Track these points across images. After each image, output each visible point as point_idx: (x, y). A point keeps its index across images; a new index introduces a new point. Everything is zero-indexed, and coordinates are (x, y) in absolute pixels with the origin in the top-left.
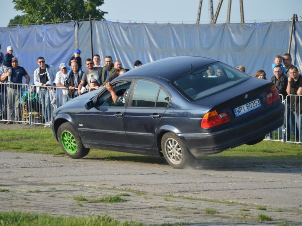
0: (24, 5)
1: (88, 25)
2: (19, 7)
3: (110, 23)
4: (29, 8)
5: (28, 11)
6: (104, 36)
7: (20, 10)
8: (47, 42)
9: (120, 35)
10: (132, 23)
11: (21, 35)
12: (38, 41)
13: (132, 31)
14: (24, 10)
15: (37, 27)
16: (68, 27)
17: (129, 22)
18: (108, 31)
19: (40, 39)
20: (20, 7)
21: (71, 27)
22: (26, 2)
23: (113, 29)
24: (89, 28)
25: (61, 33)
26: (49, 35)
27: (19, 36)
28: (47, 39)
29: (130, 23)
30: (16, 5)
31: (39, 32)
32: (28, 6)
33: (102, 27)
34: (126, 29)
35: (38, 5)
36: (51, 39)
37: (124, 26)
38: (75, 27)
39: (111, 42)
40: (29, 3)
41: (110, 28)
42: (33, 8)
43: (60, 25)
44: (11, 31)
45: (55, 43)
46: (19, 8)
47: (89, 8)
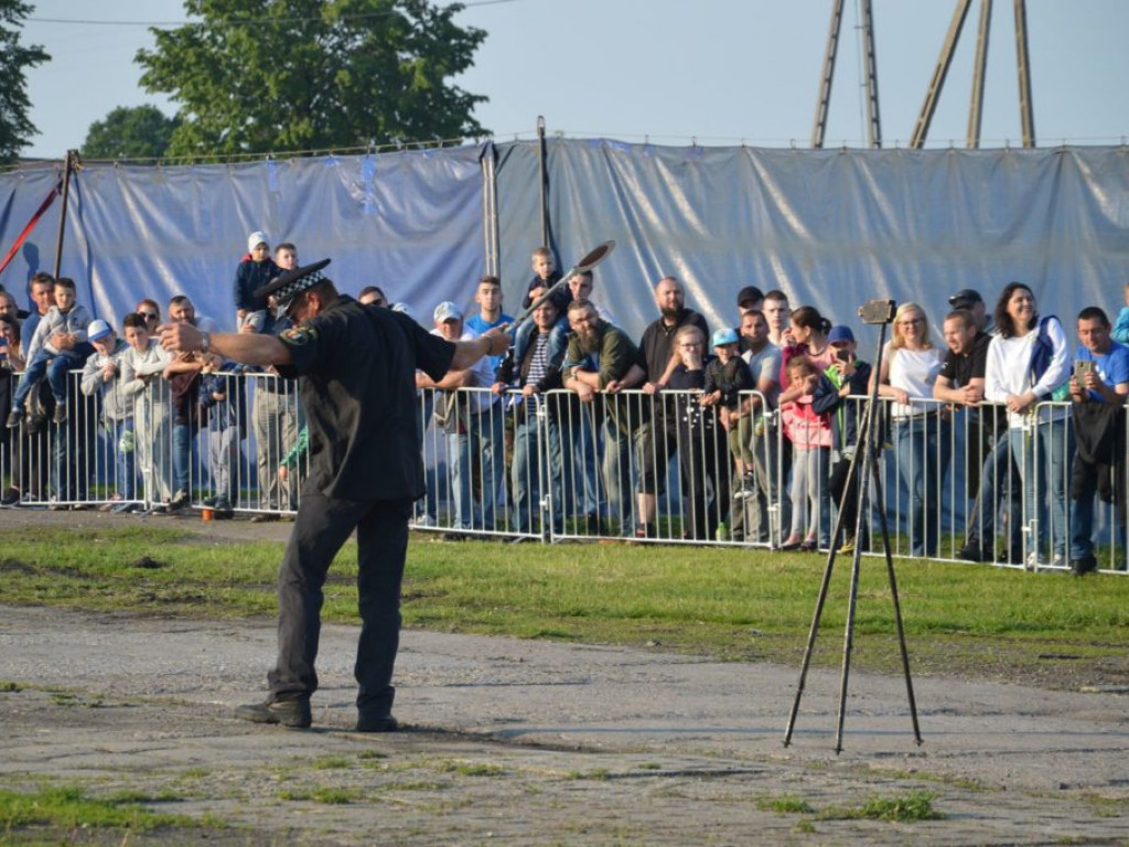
0: (175, 72)
1: (532, 154)
2: (157, 79)
3: (619, 149)
4: (195, 86)
5: (191, 95)
6: (595, 193)
7: (160, 89)
8: (380, 219)
9: (658, 190)
10: (702, 148)
11: (278, 193)
12: (345, 214)
13: (702, 175)
14: (176, 91)
15: (337, 163)
16: (455, 162)
17: (691, 144)
18: (610, 177)
19: (352, 209)
20: (161, 79)
21: (469, 164)
22: (188, 60)
23: (631, 168)
24: (538, 165)
25: (430, 183)
26: (387, 192)
27: (271, 197)
28: (381, 208)
29: (694, 146)
30: (148, 73)
31: (345, 183)
32: (193, 76)
33: (586, 163)
34: (679, 170)
35: (229, 72)
36: (397, 208)
37: (669, 156)
38: (484, 164)
39: (624, 217)
40: (197, 63)
41: (620, 166)
42: (210, 82)
43: (425, 156)
44: (239, 177)
45: (413, 223)
46: (159, 83)
47: (420, 80)
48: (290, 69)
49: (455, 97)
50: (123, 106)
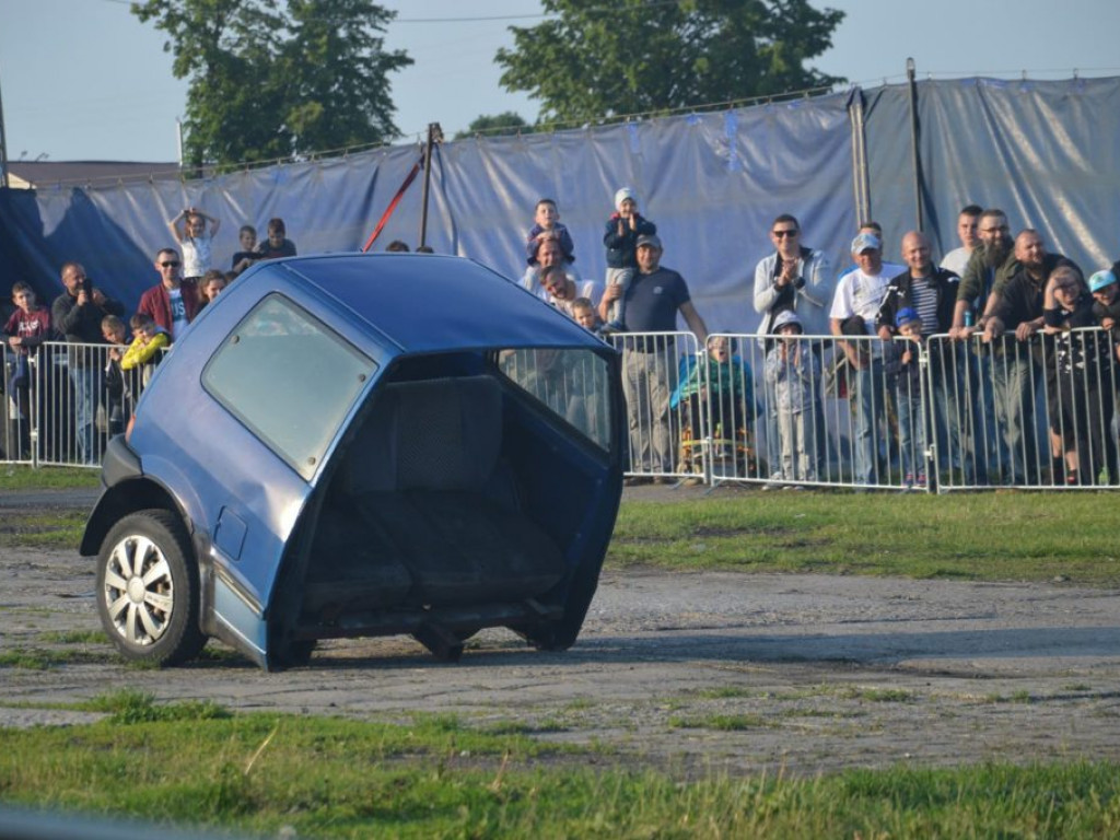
0: (535, 69)
1: (902, 99)
2: (518, 78)
3: (994, 87)
4: (555, 82)
5: (551, 92)
6: (970, 134)
7: (520, 87)
8: (745, 175)
9: (1037, 128)
10: (1084, 80)
11: (641, 154)
12: (710, 171)
13: (1085, 109)
14: (536, 89)
15: (700, 121)
16: (822, 112)
17: (1072, 77)
18: (986, 118)
19: (717, 167)
20: (522, 77)
21: (835, 112)
22: (547, 57)
23: (1008, 106)
24: (908, 109)
25: (796, 135)
26: (751, 147)
27: (634, 158)
28: (746, 163)
29: (1076, 79)
30: (509, 72)
31: (708, 140)
32: (552, 73)
33: (960, 103)
34: (1059, 105)
35: (587, 67)
36: (762, 163)
37: (1050, 91)
38: (852, 112)
39: (1001, 157)
40: (557, 59)
41: (996, 105)
42: (569, 78)
43: (789, 107)
44: (599, 141)
45: (778, 176)
46: (519, 81)
47: (778, 64)
48: (647, 60)
49: (814, 79)
50: (485, 115)
